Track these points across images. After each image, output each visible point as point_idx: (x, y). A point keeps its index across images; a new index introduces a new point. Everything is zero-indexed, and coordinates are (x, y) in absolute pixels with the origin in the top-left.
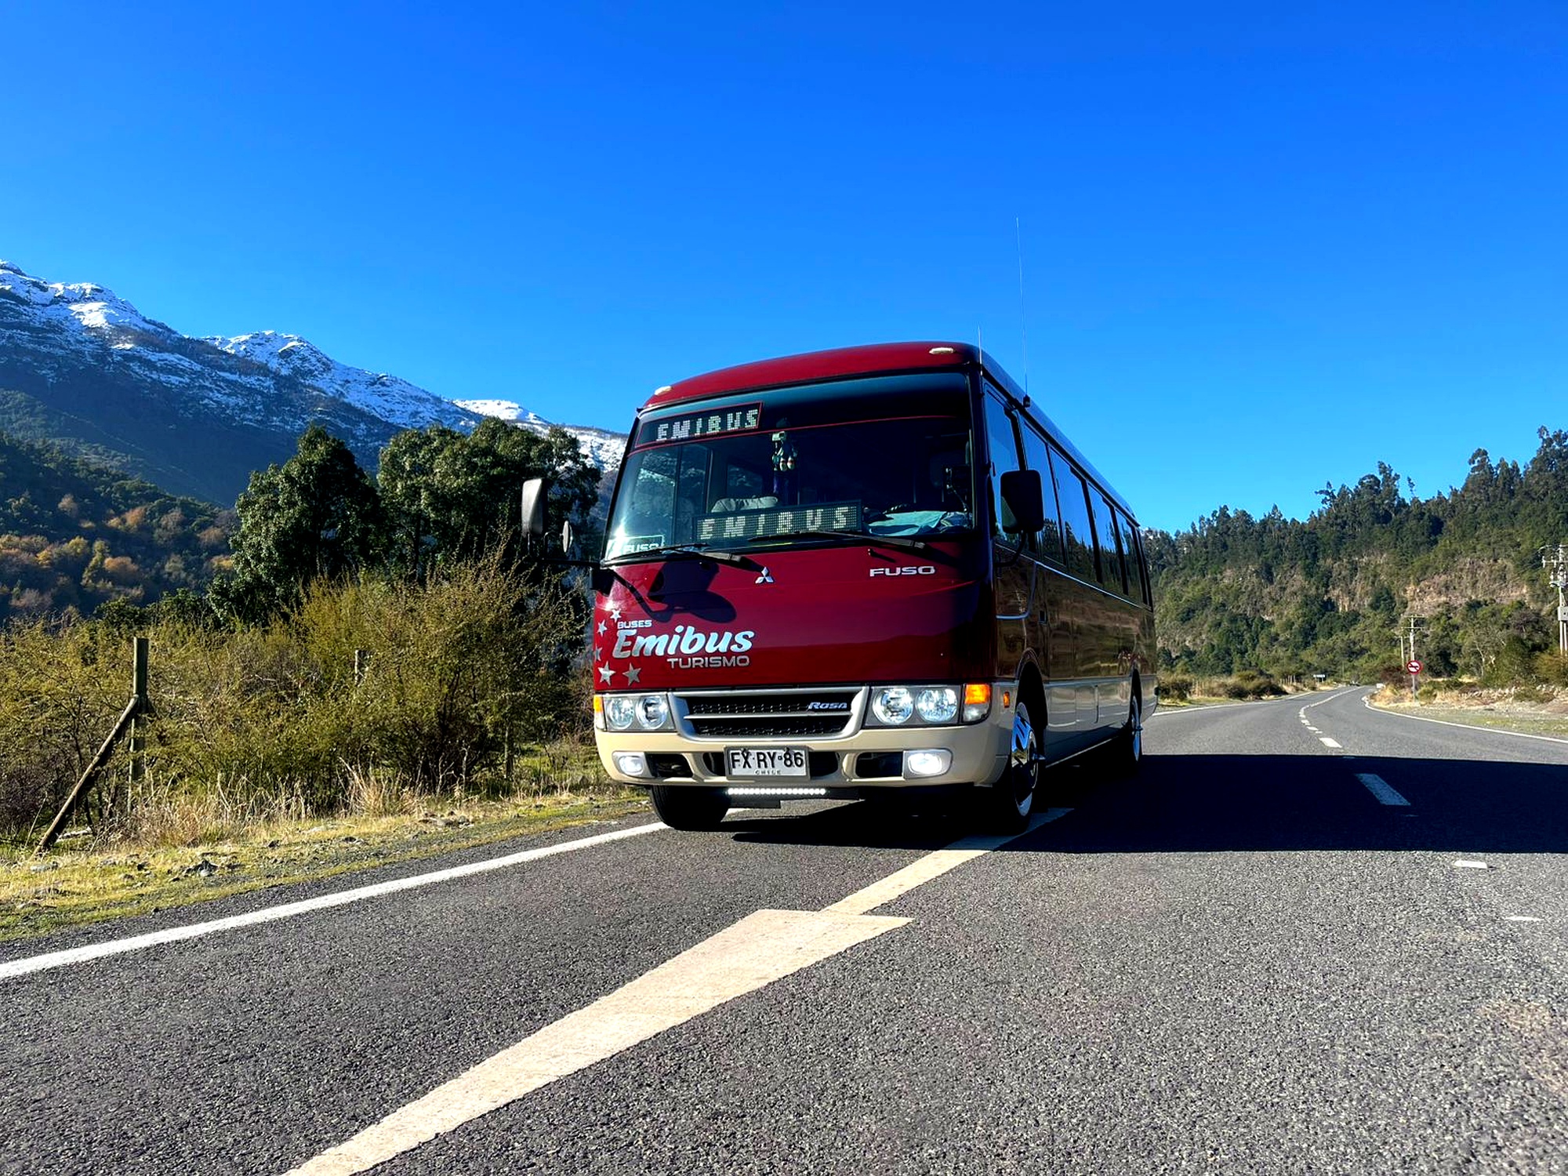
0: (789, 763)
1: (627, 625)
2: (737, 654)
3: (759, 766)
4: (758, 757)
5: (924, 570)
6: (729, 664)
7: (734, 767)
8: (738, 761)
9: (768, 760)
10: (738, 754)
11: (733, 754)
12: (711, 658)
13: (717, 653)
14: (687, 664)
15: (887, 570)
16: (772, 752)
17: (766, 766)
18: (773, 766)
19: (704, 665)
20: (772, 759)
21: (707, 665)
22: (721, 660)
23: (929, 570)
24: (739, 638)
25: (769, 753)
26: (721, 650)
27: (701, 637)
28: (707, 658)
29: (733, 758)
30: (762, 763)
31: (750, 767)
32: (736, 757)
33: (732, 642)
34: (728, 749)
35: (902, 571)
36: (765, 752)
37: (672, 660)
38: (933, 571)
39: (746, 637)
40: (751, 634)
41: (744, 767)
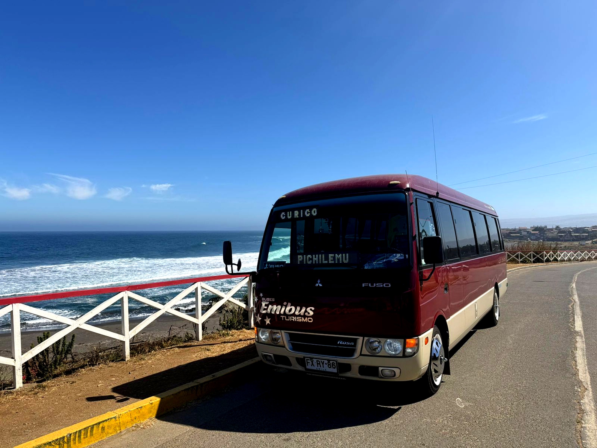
0: (329, 366)
1: (266, 299)
2: (308, 317)
3: (318, 366)
4: (317, 362)
5: (386, 285)
6: (305, 321)
7: (308, 365)
8: (309, 363)
9: (321, 364)
10: (309, 360)
11: (307, 360)
12: (297, 318)
13: (300, 315)
14: (288, 319)
15: (370, 285)
16: (323, 361)
17: (320, 367)
18: (323, 367)
19: (295, 320)
20: (323, 364)
21: (296, 320)
22: (302, 319)
23: (388, 285)
24: (308, 309)
25: (321, 361)
26: (301, 314)
27: (293, 308)
28: (296, 317)
29: (307, 361)
30: (319, 365)
31: (314, 366)
32: (308, 361)
33: (306, 311)
34: (304, 357)
35: (376, 285)
36: (320, 360)
37: (283, 317)
38: (390, 286)
39: (311, 310)
40: (313, 309)
41: (312, 366)
